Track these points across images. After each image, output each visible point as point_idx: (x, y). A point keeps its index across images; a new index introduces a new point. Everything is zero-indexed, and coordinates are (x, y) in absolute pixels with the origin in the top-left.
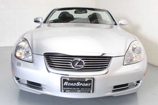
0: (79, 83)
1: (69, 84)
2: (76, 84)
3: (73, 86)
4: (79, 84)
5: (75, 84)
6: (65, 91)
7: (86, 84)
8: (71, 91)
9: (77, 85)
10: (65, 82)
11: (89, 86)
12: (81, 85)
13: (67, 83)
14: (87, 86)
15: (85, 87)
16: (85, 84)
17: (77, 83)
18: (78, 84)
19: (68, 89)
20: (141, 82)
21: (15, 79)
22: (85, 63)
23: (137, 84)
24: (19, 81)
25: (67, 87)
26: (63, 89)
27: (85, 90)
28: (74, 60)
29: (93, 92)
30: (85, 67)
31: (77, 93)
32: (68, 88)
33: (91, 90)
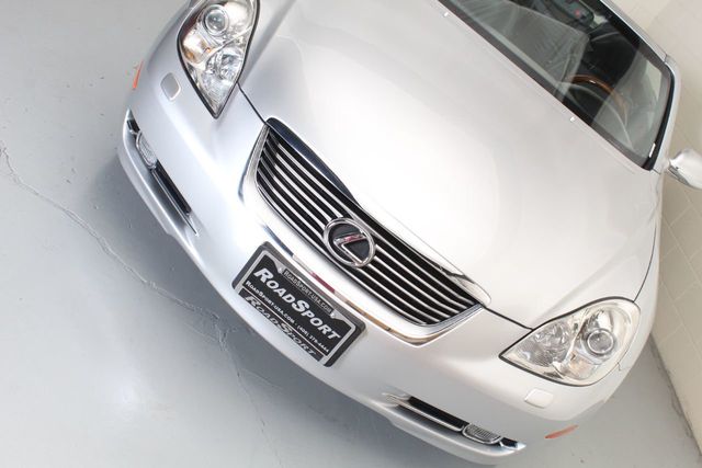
0: (307, 306)
2: (293, 299)
4: (302, 309)
5: (290, 299)
6: (243, 294)
7: (326, 326)
9: (294, 306)
10: (265, 270)
11: (330, 337)
13: (271, 276)
14: (324, 332)
15: (314, 331)
16: (321, 322)
17: (300, 303)
18: (301, 307)
20: (520, 447)
21: (127, 119)
23: (498, 444)
24: (135, 137)
25: (262, 287)
26: (244, 284)
27: (307, 338)
29: (329, 364)
31: (277, 329)
32: (261, 294)
33: (327, 354)
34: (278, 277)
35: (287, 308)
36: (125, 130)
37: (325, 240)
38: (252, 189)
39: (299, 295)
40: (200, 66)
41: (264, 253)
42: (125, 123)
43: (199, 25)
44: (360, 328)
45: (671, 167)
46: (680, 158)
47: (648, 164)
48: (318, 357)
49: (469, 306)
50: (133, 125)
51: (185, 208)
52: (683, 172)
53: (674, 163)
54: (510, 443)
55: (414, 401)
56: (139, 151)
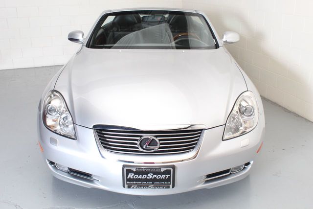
0: (152, 174)
1: (136, 177)
2: (146, 176)
3: (142, 179)
4: (151, 177)
6: (129, 187)
8: (139, 186)
9: (148, 178)
10: (130, 174)
11: (167, 178)
12: (155, 178)
13: (133, 174)
14: (164, 178)
15: (160, 180)
16: (160, 176)
17: (149, 175)
18: (150, 176)
19: (134, 184)
20: (252, 162)
21: (48, 163)
22: (161, 142)
23: (244, 168)
24: (55, 166)
25: (133, 180)
26: (127, 184)
28: (143, 138)
29: (173, 187)
30: (160, 148)
31: (149, 189)
32: (135, 182)
33: (170, 184)
34: (135, 173)
35: (146, 180)
36: (50, 167)
37: (141, 149)
38: (105, 152)
39: (147, 173)
40: (58, 128)
41: (125, 169)
42: (49, 165)
43: (48, 115)
44: (174, 167)
45: (224, 42)
46: (225, 36)
47: (217, 46)
48: (168, 187)
49: (201, 133)
50: (52, 163)
51: (89, 175)
52: (229, 40)
53: (224, 40)
54: (248, 164)
55: (208, 176)
56: (60, 170)
